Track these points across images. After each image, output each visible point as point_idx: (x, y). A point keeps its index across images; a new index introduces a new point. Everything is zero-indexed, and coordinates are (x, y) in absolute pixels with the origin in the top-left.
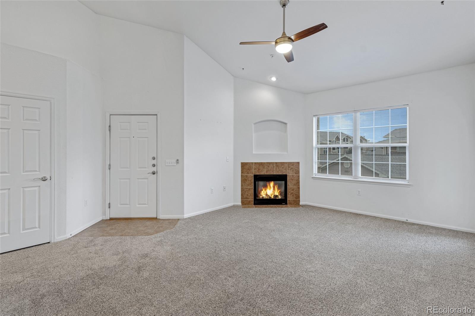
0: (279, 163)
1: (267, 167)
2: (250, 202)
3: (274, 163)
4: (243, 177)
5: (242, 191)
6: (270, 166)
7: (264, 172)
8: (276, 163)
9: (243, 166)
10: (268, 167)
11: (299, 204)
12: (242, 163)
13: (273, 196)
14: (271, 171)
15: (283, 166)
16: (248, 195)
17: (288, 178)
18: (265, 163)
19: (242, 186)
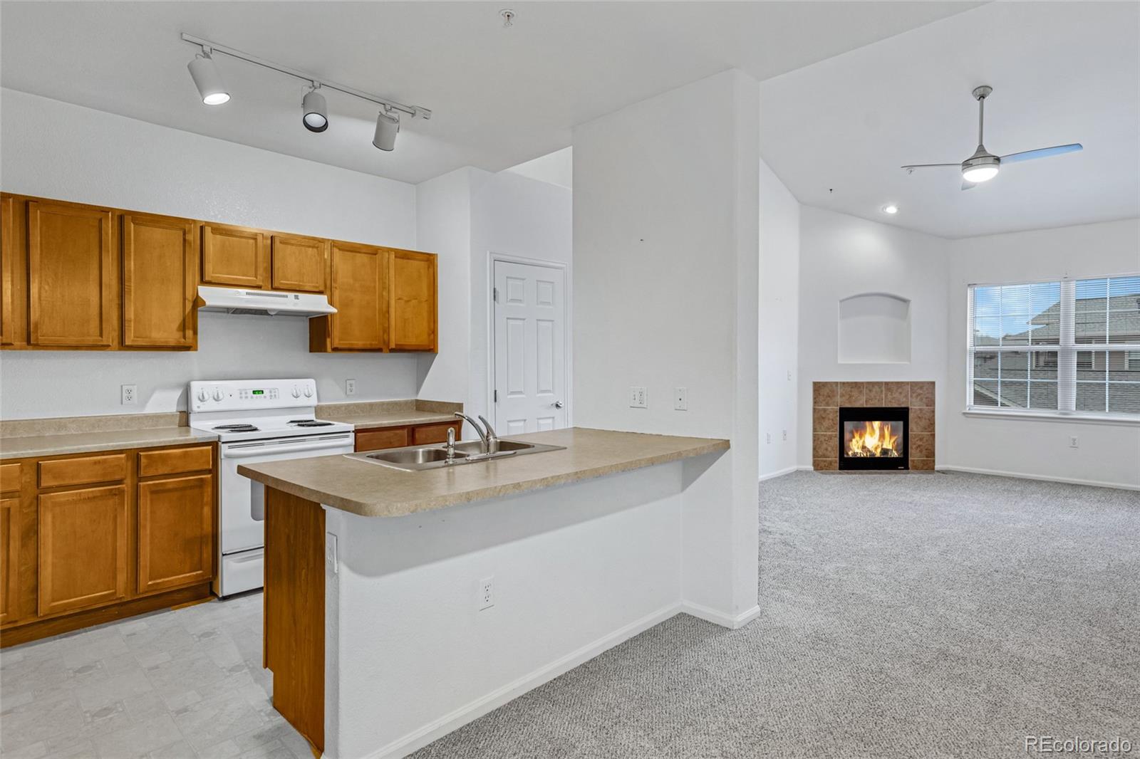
0: (892, 383)
1: (868, 391)
2: (831, 463)
3: (882, 383)
4: (818, 412)
5: (814, 441)
6: (874, 390)
7: (861, 402)
8: (887, 383)
9: (818, 390)
10: (870, 391)
11: (933, 469)
12: (815, 384)
13: (879, 450)
14: (877, 401)
15: (900, 390)
16: (827, 449)
17: (911, 416)
18: (862, 383)
19: (815, 430)
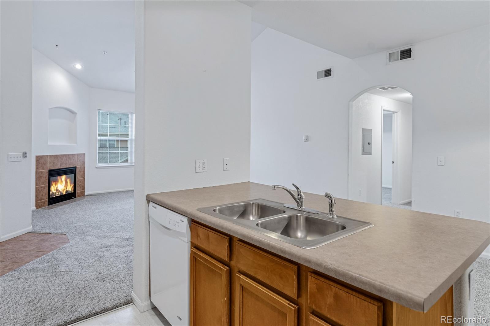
2: (44, 203)
4: (39, 174)
5: (36, 191)
6: (64, 159)
7: (58, 166)
8: (68, 155)
9: (38, 161)
10: (62, 159)
11: (84, 195)
12: (37, 157)
13: (65, 191)
14: (64, 165)
15: (73, 158)
16: (42, 195)
17: (77, 171)
18: (59, 155)
19: (36, 185)
